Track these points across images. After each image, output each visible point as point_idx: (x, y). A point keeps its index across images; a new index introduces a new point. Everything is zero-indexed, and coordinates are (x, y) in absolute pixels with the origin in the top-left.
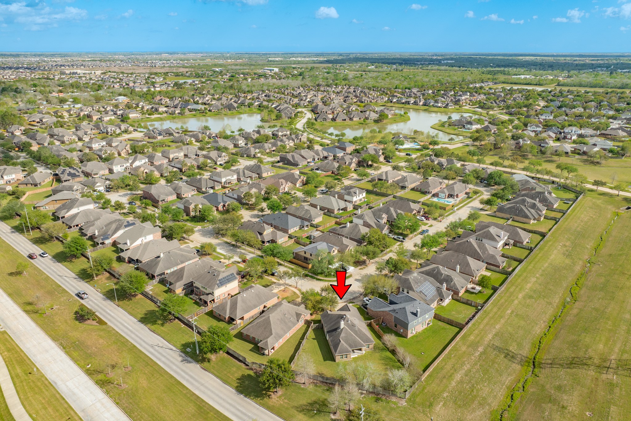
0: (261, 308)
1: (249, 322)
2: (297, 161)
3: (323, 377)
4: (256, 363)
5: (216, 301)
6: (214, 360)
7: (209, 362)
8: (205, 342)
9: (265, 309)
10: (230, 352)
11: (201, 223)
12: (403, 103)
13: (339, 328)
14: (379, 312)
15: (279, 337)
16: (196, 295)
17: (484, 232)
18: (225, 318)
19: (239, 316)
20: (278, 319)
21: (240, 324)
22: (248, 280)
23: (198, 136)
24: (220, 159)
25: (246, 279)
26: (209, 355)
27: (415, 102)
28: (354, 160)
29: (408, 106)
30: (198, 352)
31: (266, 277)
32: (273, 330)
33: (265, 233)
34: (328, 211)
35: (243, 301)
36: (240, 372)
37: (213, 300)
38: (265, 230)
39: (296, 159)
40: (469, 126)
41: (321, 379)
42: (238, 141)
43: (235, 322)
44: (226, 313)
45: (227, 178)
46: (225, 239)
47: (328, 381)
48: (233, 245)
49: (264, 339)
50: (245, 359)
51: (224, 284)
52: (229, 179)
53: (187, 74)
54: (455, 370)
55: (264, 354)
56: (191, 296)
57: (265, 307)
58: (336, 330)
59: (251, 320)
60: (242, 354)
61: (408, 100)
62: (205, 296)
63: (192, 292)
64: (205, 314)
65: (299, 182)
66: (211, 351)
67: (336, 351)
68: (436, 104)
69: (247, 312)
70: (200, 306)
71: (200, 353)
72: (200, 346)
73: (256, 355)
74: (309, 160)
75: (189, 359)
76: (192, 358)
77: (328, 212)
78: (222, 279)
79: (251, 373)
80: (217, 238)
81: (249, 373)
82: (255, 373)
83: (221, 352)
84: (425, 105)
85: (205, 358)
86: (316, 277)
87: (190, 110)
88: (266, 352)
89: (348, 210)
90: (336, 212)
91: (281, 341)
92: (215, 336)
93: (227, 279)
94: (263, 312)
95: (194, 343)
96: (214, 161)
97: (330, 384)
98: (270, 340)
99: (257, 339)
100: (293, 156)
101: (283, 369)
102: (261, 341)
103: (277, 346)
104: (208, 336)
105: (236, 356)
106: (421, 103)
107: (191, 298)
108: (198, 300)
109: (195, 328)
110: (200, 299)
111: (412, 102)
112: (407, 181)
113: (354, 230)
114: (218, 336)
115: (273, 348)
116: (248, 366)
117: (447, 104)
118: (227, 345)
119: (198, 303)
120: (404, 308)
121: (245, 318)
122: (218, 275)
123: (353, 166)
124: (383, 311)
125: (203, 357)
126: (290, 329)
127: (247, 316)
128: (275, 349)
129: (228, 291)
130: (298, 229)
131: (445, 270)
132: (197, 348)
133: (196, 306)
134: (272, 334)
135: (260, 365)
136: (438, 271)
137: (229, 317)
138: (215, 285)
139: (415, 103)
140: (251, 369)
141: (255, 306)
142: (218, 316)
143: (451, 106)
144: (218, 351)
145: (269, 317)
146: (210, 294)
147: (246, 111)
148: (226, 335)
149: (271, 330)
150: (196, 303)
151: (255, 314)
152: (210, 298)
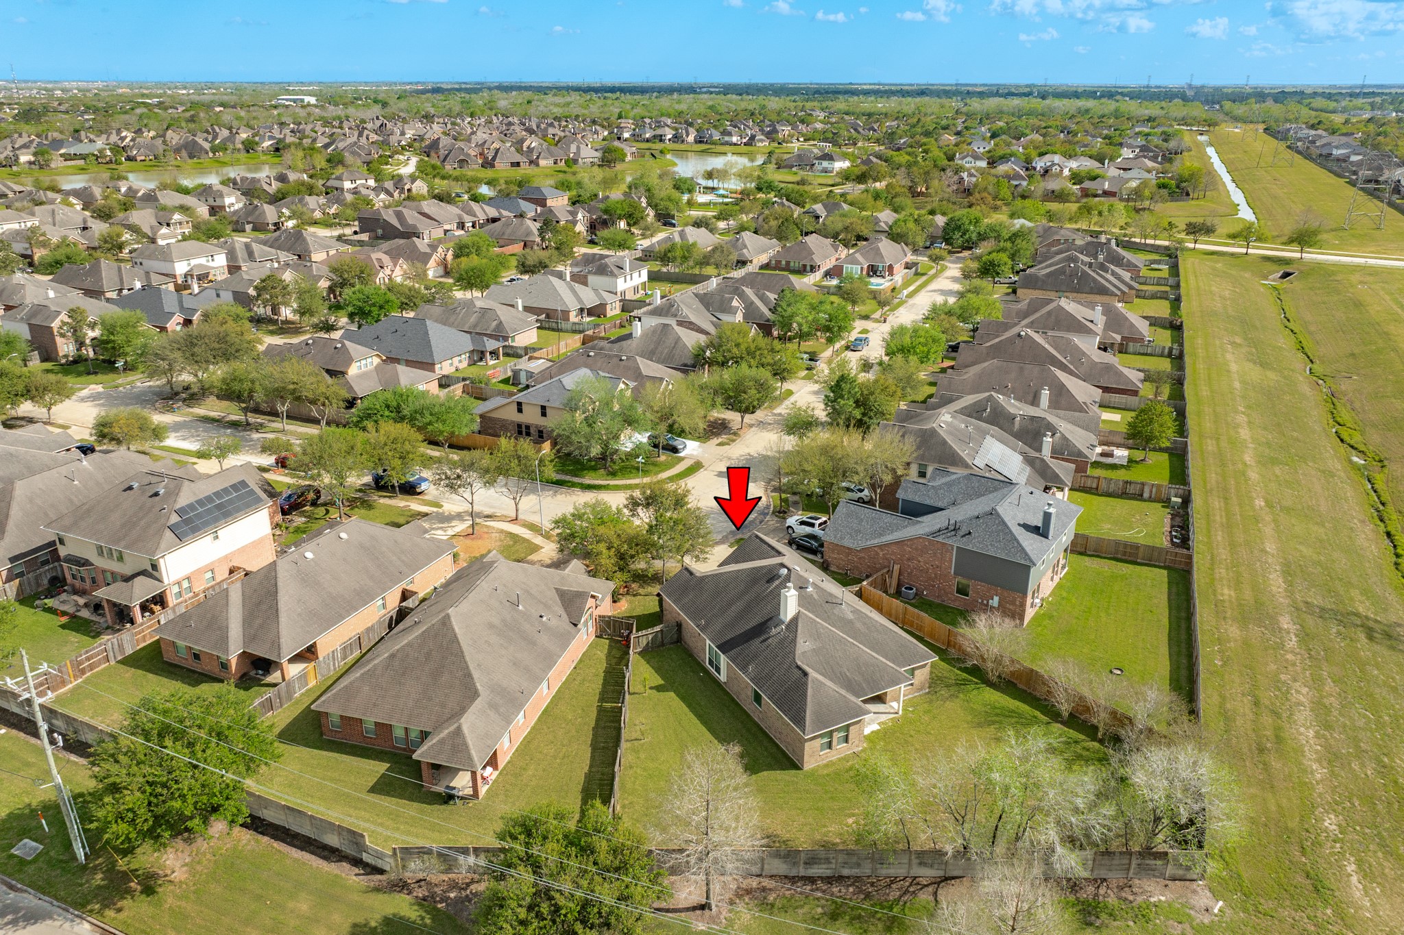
0: (393, 600)
1: (341, 665)
2: (415, 226)
3: (790, 855)
4: (423, 852)
5: (171, 600)
6: (179, 875)
7: (149, 890)
8: (114, 789)
9: (410, 603)
10: (269, 815)
11: (100, 377)
12: (648, 141)
13: (772, 618)
14: (881, 547)
15: (512, 702)
16: (76, 592)
17: (1049, 313)
18: (225, 666)
19: (290, 644)
20: (491, 626)
21: (303, 677)
22: (311, 518)
23: (91, 195)
24: (164, 230)
25: (303, 514)
26: (146, 857)
27: (675, 137)
28: (580, 216)
29: (659, 146)
30: (80, 854)
31: (382, 501)
32: (476, 674)
33: (353, 370)
34: (548, 316)
35: (306, 578)
36: (337, 918)
37: (160, 600)
38: (350, 361)
39: (410, 221)
40: (825, 164)
41: (780, 867)
42: (222, 196)
43: (275, 677)
44: (224, 640)
45: (194, 262)
46: (200, 411)
47: (814, 871)
48: (234, 425)
49: (439, 726)
50: (355, 837)
51: (206, 524)
52: (200, 266)
53: (62, 108)
54: (1276, 714)
55: (448, 798)
56: (49, 602)
57: (405, 595)
58: (760, 630)
59: (351, 658)
60: (335, 815)
61: (659, 132)
62: (120, 585)
63: (57, 585)
64: (121, 662)
65: (432, 263)
66: (152, 834)
67: (799, 720)
68: (727, 138)
69: (329, 620)
70: (97, 635)
71: (93, 853)
72: (85, 817)
73: (411, 809)
74: (447, 227)
75: (30, 899)
76: (43, 888)
77: (550, 320)
78: (191, 507)
79: (403, 906)
80: (171, 410)
81: (389, 911)
82: (422, 902)
83: (218, 826)
84: (699, 141)
85: (125, 876)
86: (576, 480)
87: (67, 157)
88: (461, 782)
89: (610, 313)
90: (573, 317)
91: (523, 722)
92: (171, 749)
93: (219, 507)
94: (402, 614)
95: (52, 810)
96: (145, 235)
97: (829, 880)
98: (471, 724)
99: (399, 733)
100: (399, 215)
101: (604, 858)
102: (424, 735)
103: (506, 748)
104: (131, 753)
105: (306, 830)
106: (691, 138)
107: (50, 610)
108: (85, 614)
109: (43, 727)
110: (97, 607)
111: (669, 136)
112: (745, 247)
113: (658, 343)
114: (191, 745)
115: (493, 762)
116: (381, 871)
117: (753, 138)
118: (250, 783)
119: (87, 622)
120: (993, 513)
121: (322, 653)
122: (174, 493)
123: (581, 228)
124: (900, 543)
125: (111, 870)
126: (549, 660)
127: (330, 642)
128: (502, 761)
129: (226, 558)
130: (465, 364)
131: (1014, 406)
132: (74, 830)
133: (74, 637)
134: (475, 694)
135: (446, 859)
136: (994, 410)
137: (244, 655)
138: (159, 534)
139: (677, 138)
140: (401, 886)
141: (363, 597)
142: (191, 664)
143: (762, 141)
144: (195, 823)
145: (446, 621)
146: (143, 573)
147: (238, 160)
148: (236, 736)
149: (469, 675)
150: (76, 624)
151: (368, 630)
152: (142, 590)
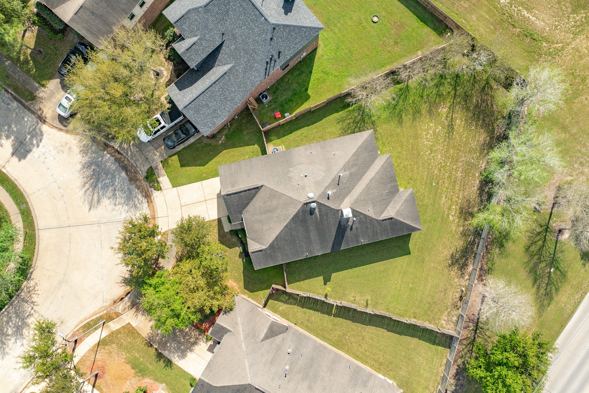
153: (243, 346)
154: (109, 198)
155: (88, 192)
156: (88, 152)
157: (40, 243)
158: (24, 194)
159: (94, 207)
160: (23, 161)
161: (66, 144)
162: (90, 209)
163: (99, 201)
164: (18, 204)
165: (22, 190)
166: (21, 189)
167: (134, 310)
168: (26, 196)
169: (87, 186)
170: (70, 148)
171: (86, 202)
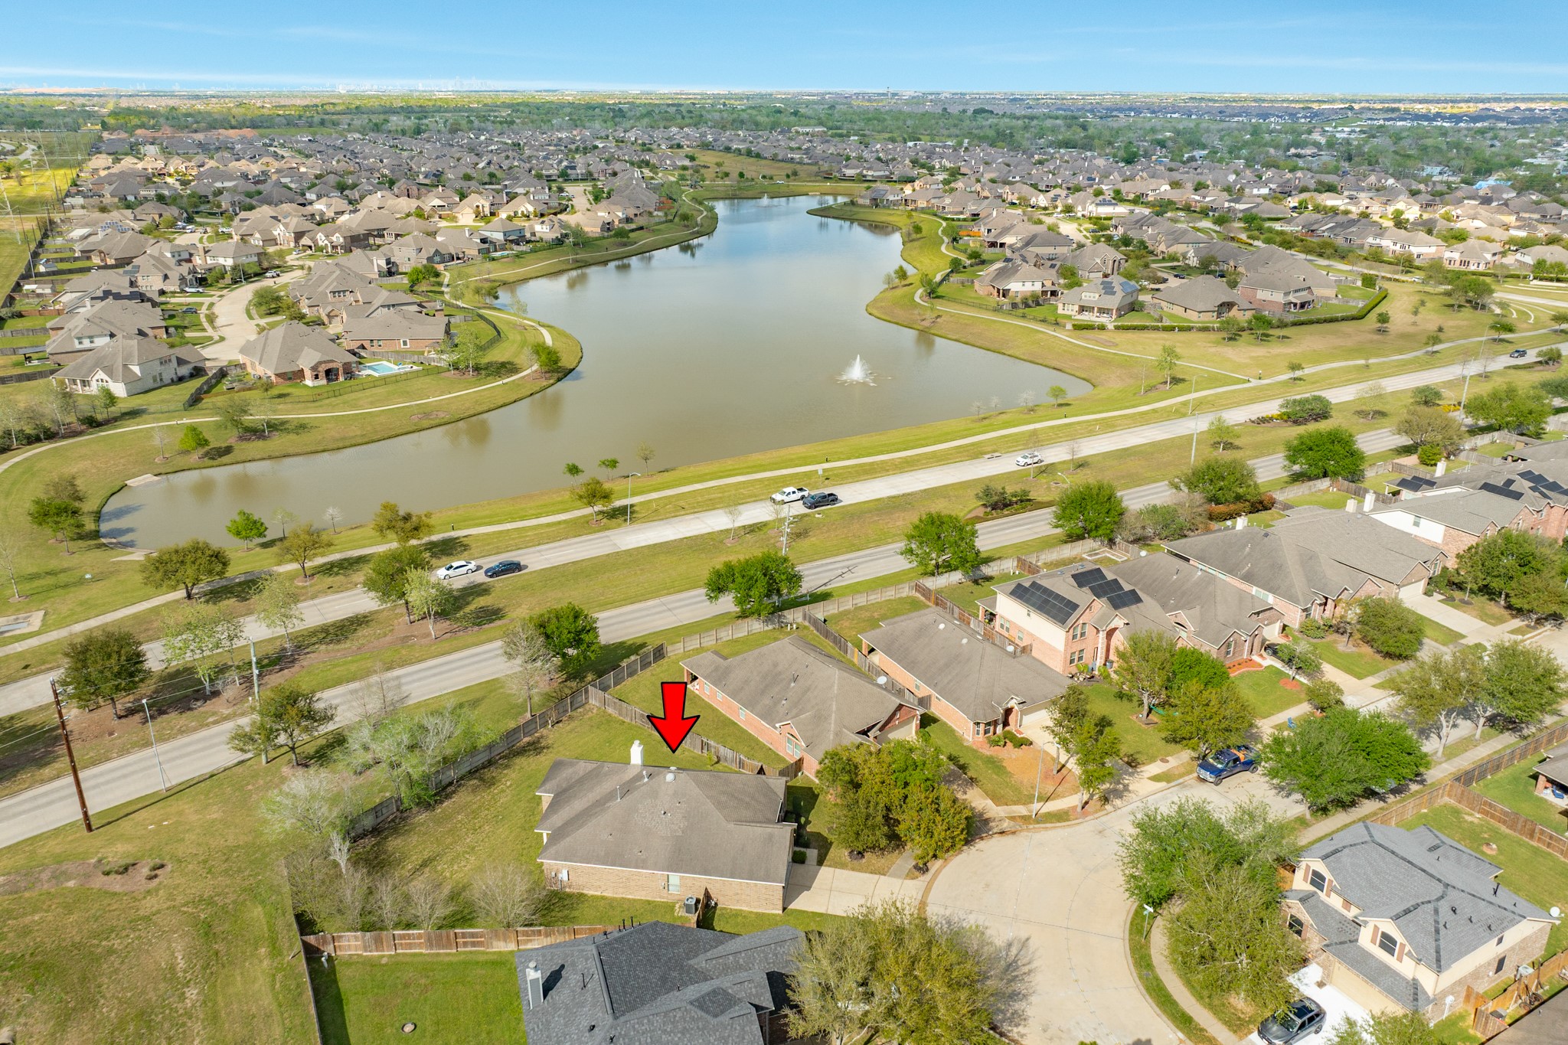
153: (834, 708)
154: (991, 943)
155: (1025, 961)
156: (1013, 1014)
157: (1122, 923)
158: (1144, 992)
159: (1019, 940)
160: (1144, 1038)
161: (1051, 1039)
162: (1028, 939)
163: (1010, 945)
164: (1157, 979)
165: (1147, 997)
166: (1150, 1000)
167: (986, 816)
168: (1141, 987)
169: (1025, 969)
170: (1045, 1031)
171: (1031, 950)
